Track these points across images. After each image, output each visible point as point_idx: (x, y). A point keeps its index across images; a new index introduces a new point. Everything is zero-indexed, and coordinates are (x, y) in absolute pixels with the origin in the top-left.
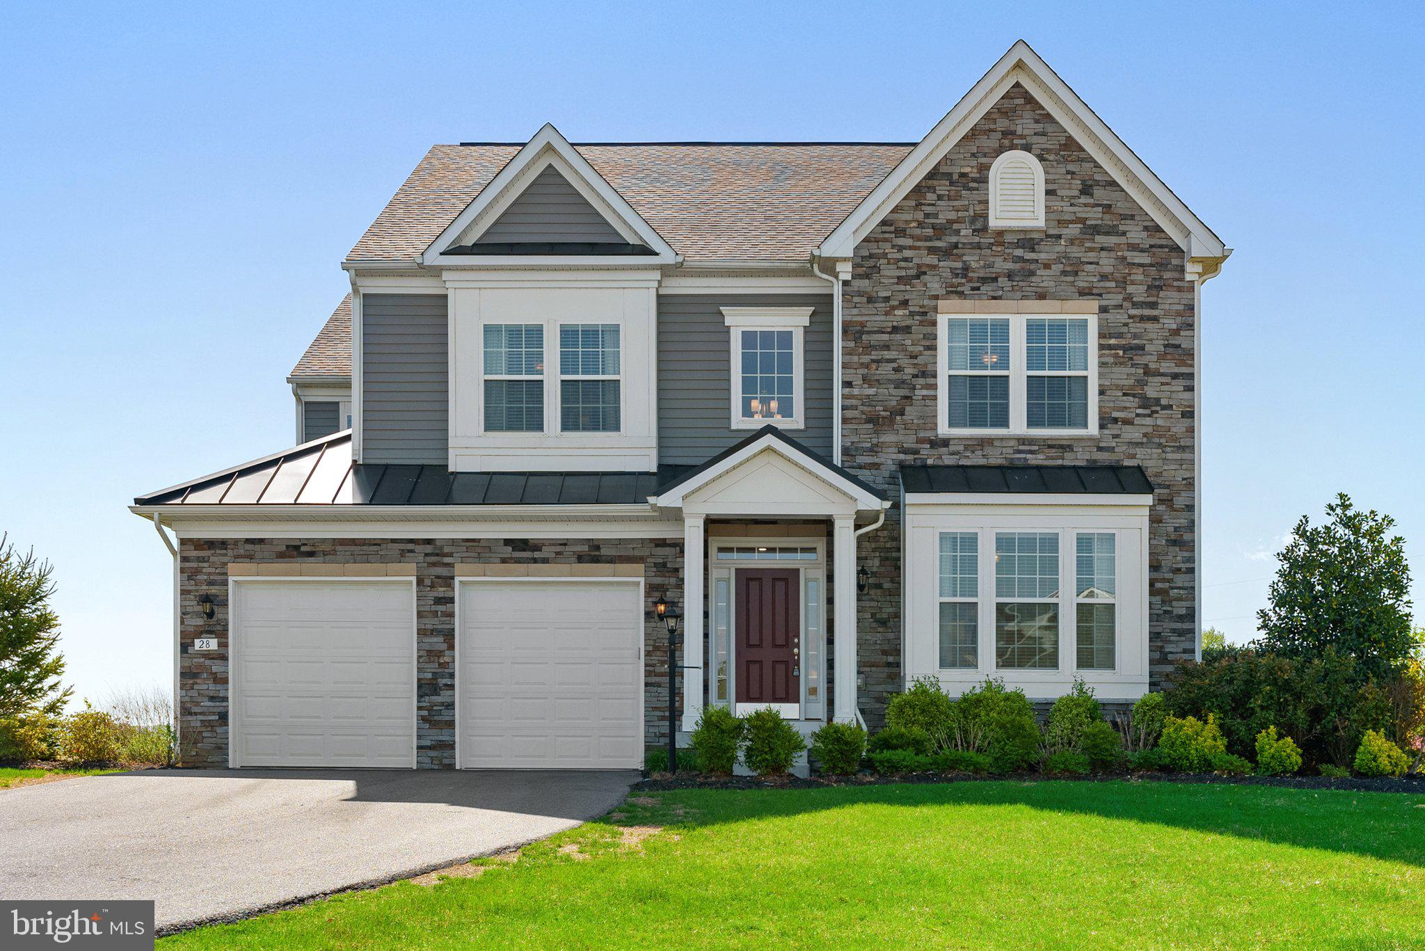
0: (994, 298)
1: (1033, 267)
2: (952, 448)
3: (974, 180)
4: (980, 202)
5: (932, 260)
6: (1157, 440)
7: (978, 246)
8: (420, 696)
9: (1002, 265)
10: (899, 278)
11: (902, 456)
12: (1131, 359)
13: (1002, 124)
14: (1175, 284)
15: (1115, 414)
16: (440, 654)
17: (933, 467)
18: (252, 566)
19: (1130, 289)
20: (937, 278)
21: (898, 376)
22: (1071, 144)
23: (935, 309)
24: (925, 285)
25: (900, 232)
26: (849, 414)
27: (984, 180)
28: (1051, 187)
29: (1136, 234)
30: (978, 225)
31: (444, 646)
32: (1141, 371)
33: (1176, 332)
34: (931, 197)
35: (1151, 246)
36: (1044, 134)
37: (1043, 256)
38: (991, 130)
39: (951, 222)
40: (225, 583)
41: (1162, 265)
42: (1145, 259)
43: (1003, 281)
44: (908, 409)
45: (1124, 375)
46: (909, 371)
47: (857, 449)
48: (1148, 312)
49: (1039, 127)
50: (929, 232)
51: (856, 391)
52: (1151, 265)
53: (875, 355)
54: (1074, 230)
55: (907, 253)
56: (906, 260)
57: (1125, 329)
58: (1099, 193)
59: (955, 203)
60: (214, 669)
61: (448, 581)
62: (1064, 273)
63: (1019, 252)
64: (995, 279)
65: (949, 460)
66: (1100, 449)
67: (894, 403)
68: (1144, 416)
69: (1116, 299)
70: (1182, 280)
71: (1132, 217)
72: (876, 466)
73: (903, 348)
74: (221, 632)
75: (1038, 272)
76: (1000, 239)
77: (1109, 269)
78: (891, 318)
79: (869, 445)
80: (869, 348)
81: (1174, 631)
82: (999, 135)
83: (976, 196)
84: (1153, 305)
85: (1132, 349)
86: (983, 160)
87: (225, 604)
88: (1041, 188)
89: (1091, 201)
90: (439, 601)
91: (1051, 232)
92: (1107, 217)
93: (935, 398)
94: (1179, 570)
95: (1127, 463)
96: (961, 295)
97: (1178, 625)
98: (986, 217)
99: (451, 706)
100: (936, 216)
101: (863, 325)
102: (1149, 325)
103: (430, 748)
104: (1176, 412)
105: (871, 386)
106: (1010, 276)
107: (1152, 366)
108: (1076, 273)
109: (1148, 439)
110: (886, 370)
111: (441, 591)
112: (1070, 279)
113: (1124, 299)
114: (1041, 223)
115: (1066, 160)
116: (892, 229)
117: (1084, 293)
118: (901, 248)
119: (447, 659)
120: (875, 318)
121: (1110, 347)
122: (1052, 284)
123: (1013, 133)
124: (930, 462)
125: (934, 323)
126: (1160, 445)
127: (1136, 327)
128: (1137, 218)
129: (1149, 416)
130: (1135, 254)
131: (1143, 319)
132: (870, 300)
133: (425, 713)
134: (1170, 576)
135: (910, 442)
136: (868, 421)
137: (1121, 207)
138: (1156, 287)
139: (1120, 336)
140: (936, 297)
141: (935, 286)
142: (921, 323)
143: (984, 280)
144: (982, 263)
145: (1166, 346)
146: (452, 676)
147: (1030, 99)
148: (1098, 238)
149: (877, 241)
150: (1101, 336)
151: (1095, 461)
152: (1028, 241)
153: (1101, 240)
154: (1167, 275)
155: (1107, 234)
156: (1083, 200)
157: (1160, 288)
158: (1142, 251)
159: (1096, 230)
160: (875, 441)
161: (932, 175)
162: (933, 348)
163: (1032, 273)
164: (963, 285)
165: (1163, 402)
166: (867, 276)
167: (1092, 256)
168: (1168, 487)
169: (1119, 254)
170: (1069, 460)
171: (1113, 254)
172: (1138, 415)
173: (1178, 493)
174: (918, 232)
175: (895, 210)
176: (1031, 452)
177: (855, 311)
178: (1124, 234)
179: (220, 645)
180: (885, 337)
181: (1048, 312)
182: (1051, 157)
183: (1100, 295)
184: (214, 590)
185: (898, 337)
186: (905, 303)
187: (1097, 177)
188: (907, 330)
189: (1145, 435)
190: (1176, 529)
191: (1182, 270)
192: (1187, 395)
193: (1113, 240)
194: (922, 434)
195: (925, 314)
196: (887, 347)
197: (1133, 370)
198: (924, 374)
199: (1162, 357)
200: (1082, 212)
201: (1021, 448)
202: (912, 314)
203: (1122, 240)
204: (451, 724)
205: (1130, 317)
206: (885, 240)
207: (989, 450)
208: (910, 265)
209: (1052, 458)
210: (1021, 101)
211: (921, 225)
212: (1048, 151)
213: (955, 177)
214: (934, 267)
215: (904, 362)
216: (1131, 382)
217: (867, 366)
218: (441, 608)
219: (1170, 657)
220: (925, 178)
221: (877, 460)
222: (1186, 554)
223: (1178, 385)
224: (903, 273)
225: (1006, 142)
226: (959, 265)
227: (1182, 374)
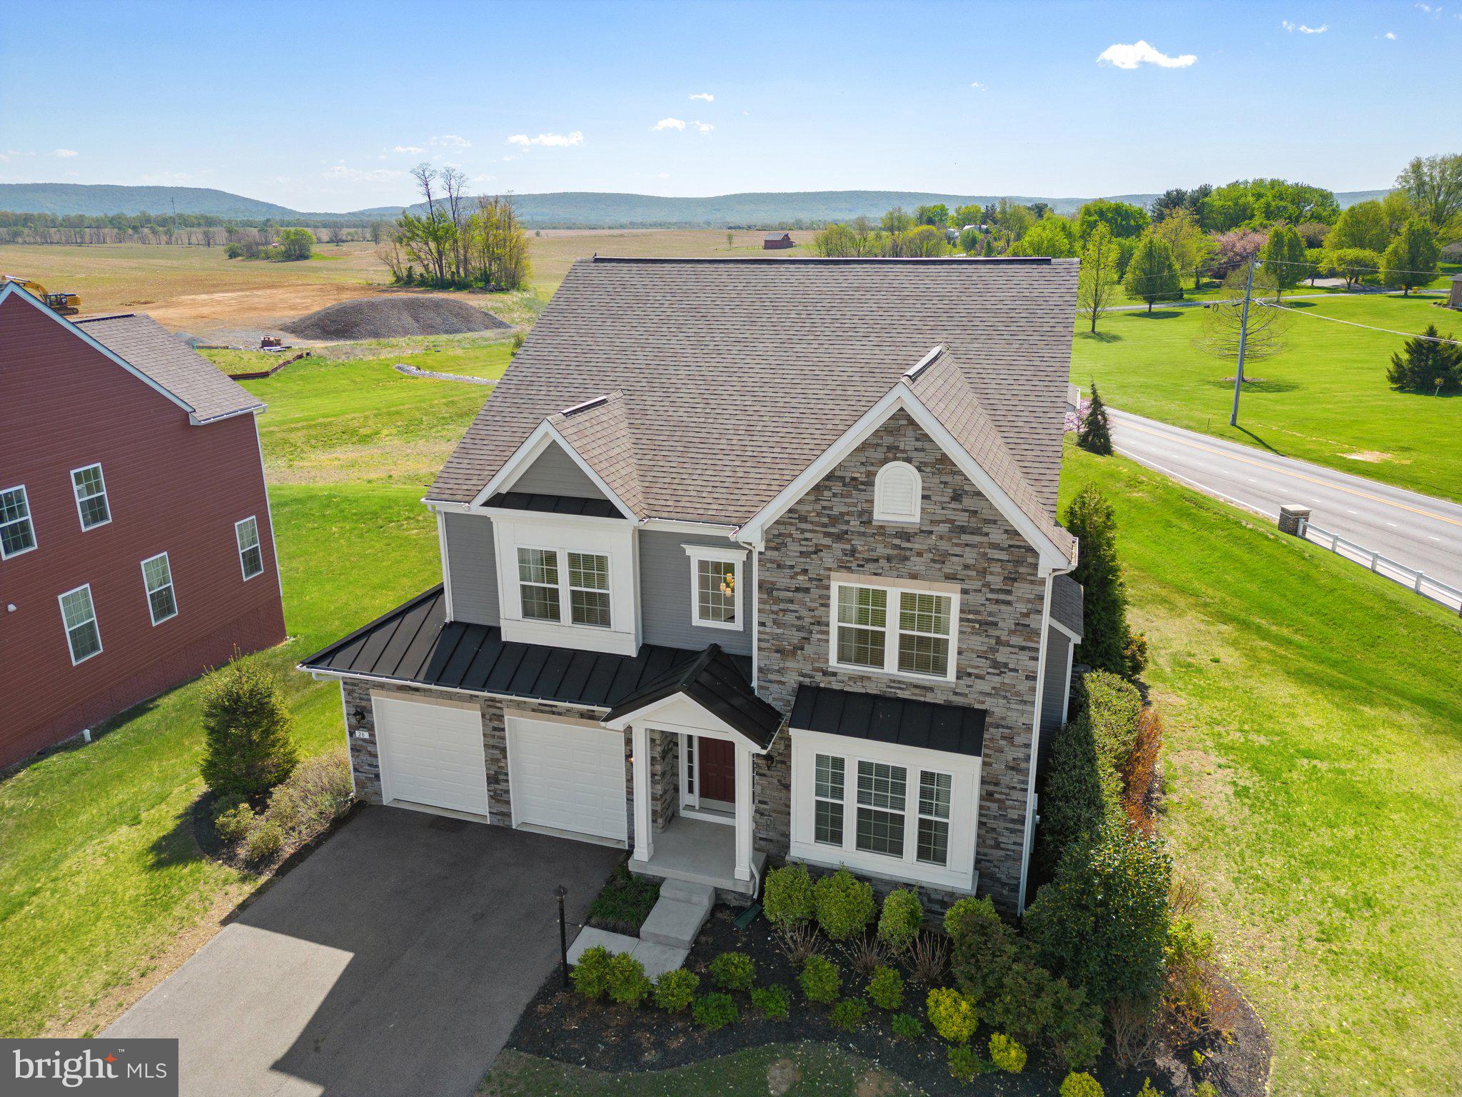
0: (875, 574)
1: (908, 553)
2: (839, 678)
3: (862, 483)
4: (867, 501)
5: (827, 541)
6: (1003, 693)
7: (864, 534)
8: (489, 783)
9: (881, 550)
10: (801, 552)
11: (801, 679)
12: (986, 631)
13: (888, 440)
14: (1029, 578)
15: (970, 670)
16: (498, 760)
17: (825, 689)
18: (383, 692)
19: (989, 578)
20: (831, 555)
21: (798, 623)
22: (944, 459)
23: (829, 578)
24: (821, 559)
25: (803, 519)
26: (763, 645)
27: (871, 484)
28: (927, 493)
29: (997, 536)
30: (865, 519)
31: (501, 756)
32: (993, 642)
33: (1027, 615)
34: (827, 493)
35: (1010, 546)
36: (923, 450)
37: (917, 546)
38: (878, 445)
39: (842, 514)
40: (369, 700)
41: (1017, 562)
42: (1003, 556)
43: (883, 562)
44: (806, 646)
45: (978, 642)
46: (808, 620)
47: (768, 670)
48: (1002, 597)
49: (919, 445)
50: (825, 520)
51: (768, 630)
52: (1009, 561)
53: (782, 606)
54: (943, 528)
55: (808, 535)
56: (806, 539)
57: (982, 609)
58: (967, 502)
59: (847, 500)
60: (369, 749)
61: (500, 718)
62: (933, 561)
63: (897, 541)
64: (876, 561)
65: (836, 686)
66: (956, 694)
67: (796, 642)
68: (994, 674)
69: (977, 584)
70: (1036, 575)
71: (995, 522)
72: (782, 683)
73: (803, 604)
74: (371, 729)
75: (912, 559)
76: (882, 531)
77: (972, 562)
78: (794, 581)
79: (777, 668)
80: (778, 600)
81: (1007, 829)
82: (885, 449)
83: (863, 496)
84: (1009, 592)
85: (987, 624)
86: (871, 468)
87: (371, 711)
88: (919, 493)
89: (960, 507)
90: (495, 729)
91: (924, 528)
92: (973, 520)
93: (827, 641)
94: (1015, 788)
95: (977, 706)
96: (849, 569)
97: (1011, 826)
98: (871, 513)
99: (507, 792)
100: (831, 509)
101: (773, 583)
102: (1003, 607)
103: (496, 814)
104: (1021, 675)
105: (779, 628)
106: (889, 559)
107: (1004, 638)
108: (944, 562)
109: (996, 692)
110: (790, 618)
111: (496, 724)
112: (939, 566)
113: (983, 586)
114: (917, 519)
115: (940, 472)
116: (796, 516)
117: (951, 577)
118: (803, 531)
119: (502, 764)
120: (782, 580)
121: (968, 620)
122: (923, 568)
123: (897, 448)
124: (822, 685)
125: (828, 588)
126: (1005, 697)
127: (993, 608)
128: (999, 523)
129: (998, 675)
130: (995, 551)
131: (997, 601)
132: (779, 566)
133: (492, 794)
134: (1007, 791)
135: (807, 669)
136: (777, 651)
137: (986, 514)
138: (1011, 579)
139: (977, 613)
140: (830, 569)
141: (828, 559)
142: (817, 587)
143: (868, 560)
144: (866, 547)
145: (1017, 624)
146: (507, 774)
147: (912, 422)
148: (964, 537)
149: (784, 523)
150: (962, 611)
151: (950, 702)
152: (905, 535)
153: (966, 538)
154: (1022, 570)
155: (972, 533)
156: (953, 505)
157: (1015, 580)
158: (1002, 549)
159: (963, 530)
160: (782, 665)
161: (830, 477)
162: (827, 606)
163: (907, 559)
164: (851, 562)
165: (1011, 666)
166: (776, 549)
167: (957, 550)
168: (1008, 728)
169: (982, 550)
170: (929, 698)
171: (976, 550)
172: (988, 673)
173: (1019, 734)
174: (817, 519)
175: (800, 502)
176: (900, 688)
177: (767, 574)
178: (987, 534)
179: (370, 735)
180: (790, 594)
181: (918, 589)
182: (928, 470)
183: (963, 580)
184: (364, 704)
185: (800, 595)
186: (805, 571)
187: (967, 488)
188: (807, 590)
189: (994, 688)
190: (1014, 759)
191: (1035, 566)
192: (1032, 663)
193: (977, 539)
194: (817, 665)
195: (821, 580)
196: (791, 601)
197: (987, 640)
198: (819, 623)
199: (1011, 632)
200: (950, 514)
201: (892, 685)
202: (810, 579)
203: (985, 539)
204: (508, 803)
205: (987, 599)
206: (791, 524)
207: (866, 683)
208: (810, 543)
209: (916, 695)
210: (905, 422)
211: (818, 515)
212: (925, 464)
213: (848, 480)
214: (829, 547)
215: (804, 613)
216: (985, 649)
217: (776, 613)
218: (497, 733)
219: (1002, 845)
220: (823, 479)
221: (783, 679)
222: (1021, 778)
223: (1024, 656)
224: (804, 549)
225: (890, 455)
226: (848, 547)
227: (1029, 648)
